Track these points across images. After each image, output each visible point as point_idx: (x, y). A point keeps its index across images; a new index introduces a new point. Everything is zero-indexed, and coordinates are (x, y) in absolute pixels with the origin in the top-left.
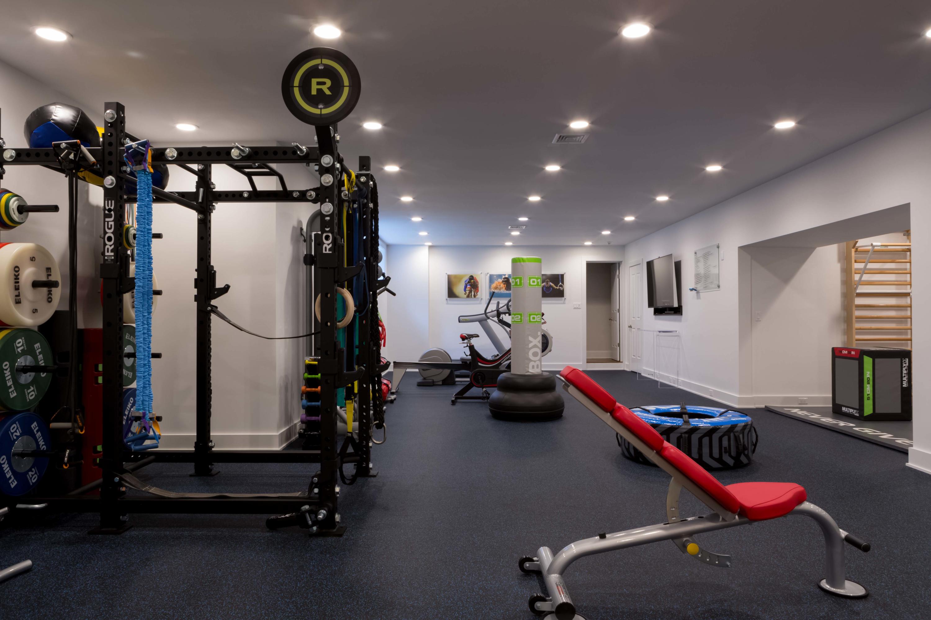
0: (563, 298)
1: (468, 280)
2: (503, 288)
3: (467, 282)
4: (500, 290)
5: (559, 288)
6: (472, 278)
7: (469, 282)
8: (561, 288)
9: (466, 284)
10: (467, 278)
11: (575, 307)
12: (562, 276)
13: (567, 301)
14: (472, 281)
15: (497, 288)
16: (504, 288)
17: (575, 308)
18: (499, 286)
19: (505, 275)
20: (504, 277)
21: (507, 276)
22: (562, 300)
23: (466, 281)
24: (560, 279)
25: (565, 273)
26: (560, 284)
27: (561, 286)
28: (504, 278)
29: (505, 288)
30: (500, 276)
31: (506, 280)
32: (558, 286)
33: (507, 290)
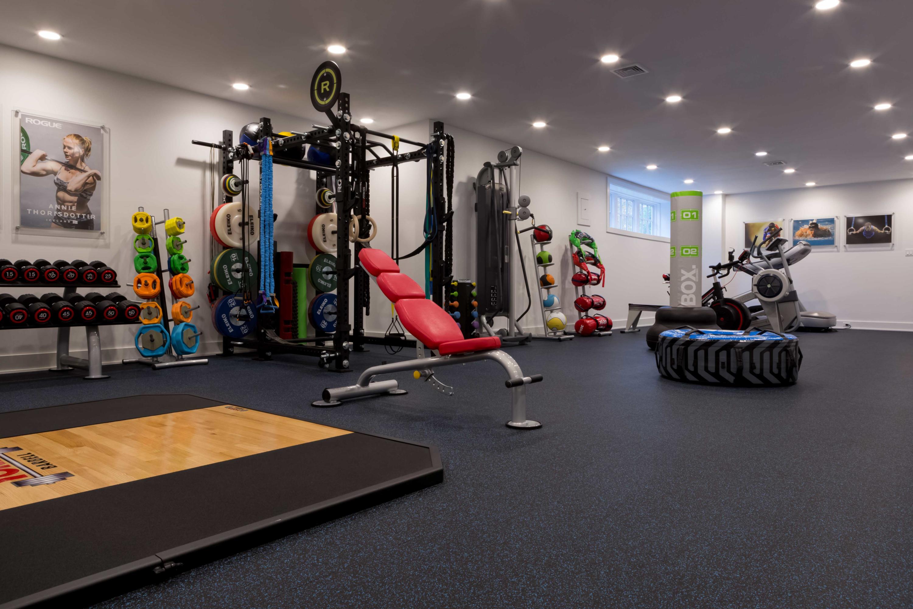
0: (891, 244)
1: (768, 228)
2: (809, 235)
3: (767, 230)
4: (806, 237)
5: (884, 232)
6: (772, 225)
7: (769, 230)
8: (887, 231)
9: (765, 232)
10: (767, 226)
11: (908, 253)
12: (889, 217)
13: (895, 247)
14: (773, 229)
15: (802, 235)
16: (811, 235)
17: (908, 256)
18: (805, 233)
19: (812, 220)
20: (811, 222)
21: (814, 221)
22: (889, 246)
23: (765, 230)
24: (886, 221)
25: (894, 213)
26: (887, 226)
27: (888, 229)
28: (811, 224)
29: (813, 235)
30: (805, 222)
31: (814, 225)
32: (883, 229)
33: (815, 237)
